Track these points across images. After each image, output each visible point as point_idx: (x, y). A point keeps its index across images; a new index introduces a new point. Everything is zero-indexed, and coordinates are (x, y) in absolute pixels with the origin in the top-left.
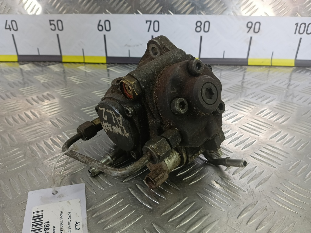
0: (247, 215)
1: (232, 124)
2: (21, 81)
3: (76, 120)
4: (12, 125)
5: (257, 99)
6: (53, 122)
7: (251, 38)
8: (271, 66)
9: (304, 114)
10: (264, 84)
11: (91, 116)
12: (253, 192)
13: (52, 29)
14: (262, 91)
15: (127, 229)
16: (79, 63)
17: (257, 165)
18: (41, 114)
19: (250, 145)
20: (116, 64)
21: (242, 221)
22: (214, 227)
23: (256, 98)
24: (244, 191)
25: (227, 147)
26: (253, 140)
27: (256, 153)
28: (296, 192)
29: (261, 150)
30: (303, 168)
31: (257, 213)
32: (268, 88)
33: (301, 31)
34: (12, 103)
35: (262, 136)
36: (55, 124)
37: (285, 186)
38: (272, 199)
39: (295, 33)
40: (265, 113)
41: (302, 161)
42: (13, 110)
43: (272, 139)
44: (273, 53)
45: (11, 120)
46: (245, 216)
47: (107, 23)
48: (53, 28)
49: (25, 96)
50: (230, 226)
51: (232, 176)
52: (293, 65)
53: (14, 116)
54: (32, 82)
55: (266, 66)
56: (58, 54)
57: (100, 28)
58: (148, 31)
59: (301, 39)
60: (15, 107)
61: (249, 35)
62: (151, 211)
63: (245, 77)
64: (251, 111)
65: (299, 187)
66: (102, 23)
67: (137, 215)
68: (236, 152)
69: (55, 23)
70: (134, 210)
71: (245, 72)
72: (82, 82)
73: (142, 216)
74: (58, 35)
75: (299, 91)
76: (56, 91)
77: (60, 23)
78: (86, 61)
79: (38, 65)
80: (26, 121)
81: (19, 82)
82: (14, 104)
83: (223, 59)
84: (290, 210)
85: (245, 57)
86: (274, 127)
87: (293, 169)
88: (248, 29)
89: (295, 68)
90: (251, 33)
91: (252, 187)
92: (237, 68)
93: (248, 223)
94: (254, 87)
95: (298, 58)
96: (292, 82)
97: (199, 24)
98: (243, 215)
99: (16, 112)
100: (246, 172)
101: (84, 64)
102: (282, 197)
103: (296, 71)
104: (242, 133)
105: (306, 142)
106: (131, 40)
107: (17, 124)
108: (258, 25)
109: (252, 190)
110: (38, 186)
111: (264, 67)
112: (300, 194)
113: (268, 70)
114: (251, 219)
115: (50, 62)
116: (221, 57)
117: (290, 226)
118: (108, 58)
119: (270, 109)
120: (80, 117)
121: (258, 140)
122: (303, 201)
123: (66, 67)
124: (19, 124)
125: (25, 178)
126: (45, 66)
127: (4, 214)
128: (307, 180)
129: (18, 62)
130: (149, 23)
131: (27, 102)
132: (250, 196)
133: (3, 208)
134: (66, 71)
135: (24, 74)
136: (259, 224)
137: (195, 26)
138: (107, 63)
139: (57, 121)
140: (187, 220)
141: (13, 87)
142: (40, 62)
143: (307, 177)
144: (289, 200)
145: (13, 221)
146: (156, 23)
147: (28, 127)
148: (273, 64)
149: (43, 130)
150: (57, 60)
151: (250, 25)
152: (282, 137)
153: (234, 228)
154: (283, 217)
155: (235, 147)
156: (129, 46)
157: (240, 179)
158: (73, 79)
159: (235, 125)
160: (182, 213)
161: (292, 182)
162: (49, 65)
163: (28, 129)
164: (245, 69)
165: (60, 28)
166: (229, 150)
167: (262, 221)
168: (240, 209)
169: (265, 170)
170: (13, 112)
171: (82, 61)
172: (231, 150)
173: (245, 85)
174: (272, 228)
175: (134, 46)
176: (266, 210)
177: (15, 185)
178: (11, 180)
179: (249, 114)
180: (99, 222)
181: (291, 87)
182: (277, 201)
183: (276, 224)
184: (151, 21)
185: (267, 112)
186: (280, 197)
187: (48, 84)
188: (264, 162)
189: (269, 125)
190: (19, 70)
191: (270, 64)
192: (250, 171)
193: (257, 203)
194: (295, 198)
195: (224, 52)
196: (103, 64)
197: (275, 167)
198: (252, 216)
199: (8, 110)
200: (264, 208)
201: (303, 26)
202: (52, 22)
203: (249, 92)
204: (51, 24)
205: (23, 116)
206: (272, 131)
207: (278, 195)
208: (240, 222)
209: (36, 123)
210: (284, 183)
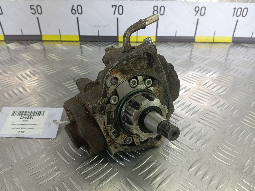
0: (195, 168)
1: (183, 95)
2: (10, 59)
3: (59, 94)
4: (8, 100)
5: (202, 73)
6: (41, 96)
7: (198, 20)
8: (213, 43)
9: (238, 85)
10: (208, 59)
11: (71, 90)
12: (200, 150)
13: (32, 13)
14: (206, 65)
15: (107, 182)
16: (57, 41)
17: (202, 128)
18: (31, 89)
19: (197, 112)
20: (88, 42)
21: (192, 173)
22: (171, 179)
23: (201, 71)
24: (193, 150)
25: (179, 114)
26: (199, 108)
27: (201, 119)
28: (231, 150)
29: (205, 116)
30: (236, 129)
31: (202, 166)
32: (211, 62)
33: (238, 14)
34: (5, 80)
35: (206, 105)
36: (43, 98)
37: (223, 144)
38: (213, 155)
39: (233, 16)
40: (208, 84)
41: (236, 124)
42: (6, 86)
43: (214, 107)
44: (215, 31)
45: (6, 95)
46: (194, 169)
47: (79, 7)
48: (34, 12)
49: (15, 73)
50: (183, 177)
51: (184, 138)
52: (231, 41)
53: (8, 92)
54: (20, 60)
55: (210, 43)
56: (39, 33)
57: (74, 12)
58: (114, 14)
59: (237, 20)
60: (8, 83)
61: (197, 17)
62: (124, 167)
63: (193, 53)
64: (197, 83)
65: (233, 145)
66: (75, 8)
67: (114, 171)
68: (186, 118)
69: (35, 8)
70: (112, 167)
71: (193, 48)
72: (60, 59)
73: (118, 172)
74: (38, 18)
75: (235, 65)
76: (40, 67)
77: (39, 8)
78: (62, 40)
79: (22, 44)
80: (19, 96)
81: (8, 60)
82: (6, 80)
83: (176, 37)
84: (226, 163)
85: (193, 35)
86: (215, 96)
87: (229, 131)
88: (196, 12)
89: (232, 44)
90: (198, 16)
91: (198, 146)
92: (187, 44)
93: (196, 174)
94: (200, 61)
95: (235, 36)
96: (230, 57)
97: (156, 8)
98: (192, 168)
99: (9, 87)
100: (194, 134)
101: (60, 42)
102: (221, 153)
103: (233, 46)
104: (190, 102)
105: (239, 109)
106: (99, 21)
107: (12, 99)
108: (203, 9)
109: (199, 149)
110: (36, 151)
111: (208, 43)
112: (234, 151)
113: (210, 47)
114: (198, 172)
115: (32, 40)
116: (173, 35)
117: (226, 176)
118: (81, 37)
119: (212, 81)
120: (63, 91)
121: (203, 107)
122: (236, 156)
123: (46, 45)
124: (13, 98)
125: (24, 145)
126: (28, 44)
127: (13, 175)
128: (239, 140)
129: (5, 41)
130: (114, 7)
131: (18, 79)
132: (197, 153)
133: (11, 170)
134: (46, 48)
135: (11, 52)
136: (204, 175)
137: (153, 10)
138: (80, 41)
139: (44, 95)
140: (151, 174)
141: (4, 65)
142: (23, 40)
143: (239, 137)
144: (226, 156)
145: (20, 180)
146: (121, 8)
147: (21, 101)
148: (215, 41)
149: (34, 103)
150: (38, 39)
151: (197, 9)
152: (222, 104)
153: (186, 179)
154: (222, 169)
155: (186, 113)
156: (98, 27)
157: (190, 140)
158: (52, 56)
159: (186, 95)
160: (148, 169)
161: (228, 142)
162: (32, 43)
163: (21, 103)
164: (193, 45)
165: (40, 12)
166: (181, 116)
167: (206, 173)
168: (190, 163)
169: (208, 132)
170: (7, 88)
171: (59, 39)
172: (182, 117)
173: (192, 60)
174: (214, 178)
175: (102, 27)
176: (209, 164)
177: (17, 151)
178: (14, 147)
179: (196, 86)
180: (86, 178)
181: (229, 62)
182: (217, 157)
183: (216, 175)
184: (116, 6)
185: (210, 83)
186: (219, 154)
187: (33, 61)
188: (207, 125)
189: (211, 95)
190: (6, 48)
191: (212, 41)
192: (197, 133)
193: (202, 159)
194: (230, 154)
195: (176, 31)
196: (76, 41)
197: (216, 130)
198: (199, 169)
199: (3, 86)
200: (208, 163)
201: (240, 10)
202: (32, 7)
203: (196, 66)
204: (31, 9)
205: (16, 91)
206: (213, 99)
207: (218, 152)
208: (190, 174)
209: (28, 97)
210: (222, 142)
